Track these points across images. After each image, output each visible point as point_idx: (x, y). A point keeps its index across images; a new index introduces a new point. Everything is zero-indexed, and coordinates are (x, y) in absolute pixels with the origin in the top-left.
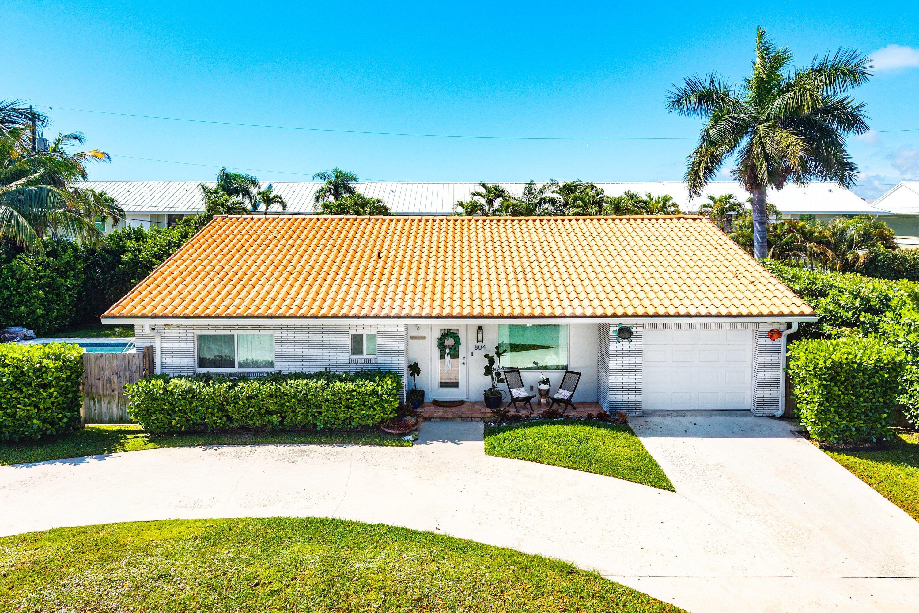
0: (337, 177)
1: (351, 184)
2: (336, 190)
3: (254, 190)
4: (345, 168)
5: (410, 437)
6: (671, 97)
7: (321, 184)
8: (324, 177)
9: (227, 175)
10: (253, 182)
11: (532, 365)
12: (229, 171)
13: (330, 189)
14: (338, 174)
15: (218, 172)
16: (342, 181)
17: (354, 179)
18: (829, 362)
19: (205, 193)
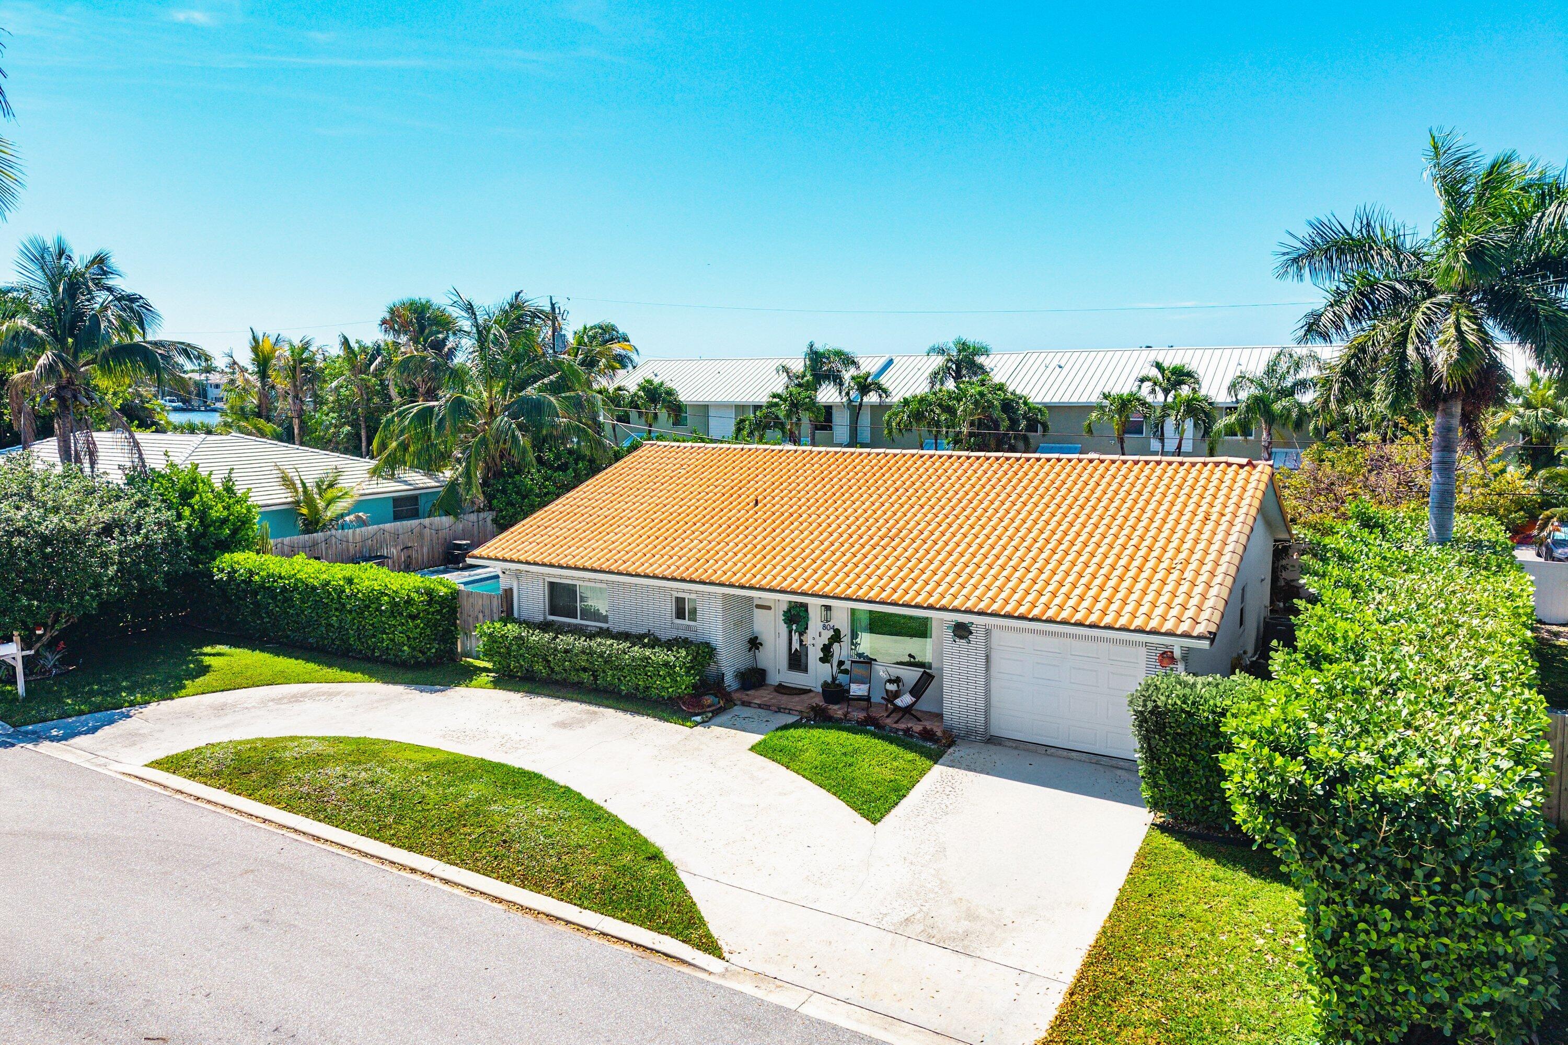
0: (959, 351)
1: (980, 360)
2: (958, 371)
3: (848, 375)
4: (972, 338)
5: (698, 719)
6: (1284, 254)
7: (938, 361)
8: (941, 351)
9: (816, 353)
10: (849, 361)
11: (907, 659)
12: (820, 347)
13: (949, 368)
14: (963, 347)
15: (806, 349)
16: (966, 356)
17: (986, 352)
18: (1150, 705)
19: (789, 377)
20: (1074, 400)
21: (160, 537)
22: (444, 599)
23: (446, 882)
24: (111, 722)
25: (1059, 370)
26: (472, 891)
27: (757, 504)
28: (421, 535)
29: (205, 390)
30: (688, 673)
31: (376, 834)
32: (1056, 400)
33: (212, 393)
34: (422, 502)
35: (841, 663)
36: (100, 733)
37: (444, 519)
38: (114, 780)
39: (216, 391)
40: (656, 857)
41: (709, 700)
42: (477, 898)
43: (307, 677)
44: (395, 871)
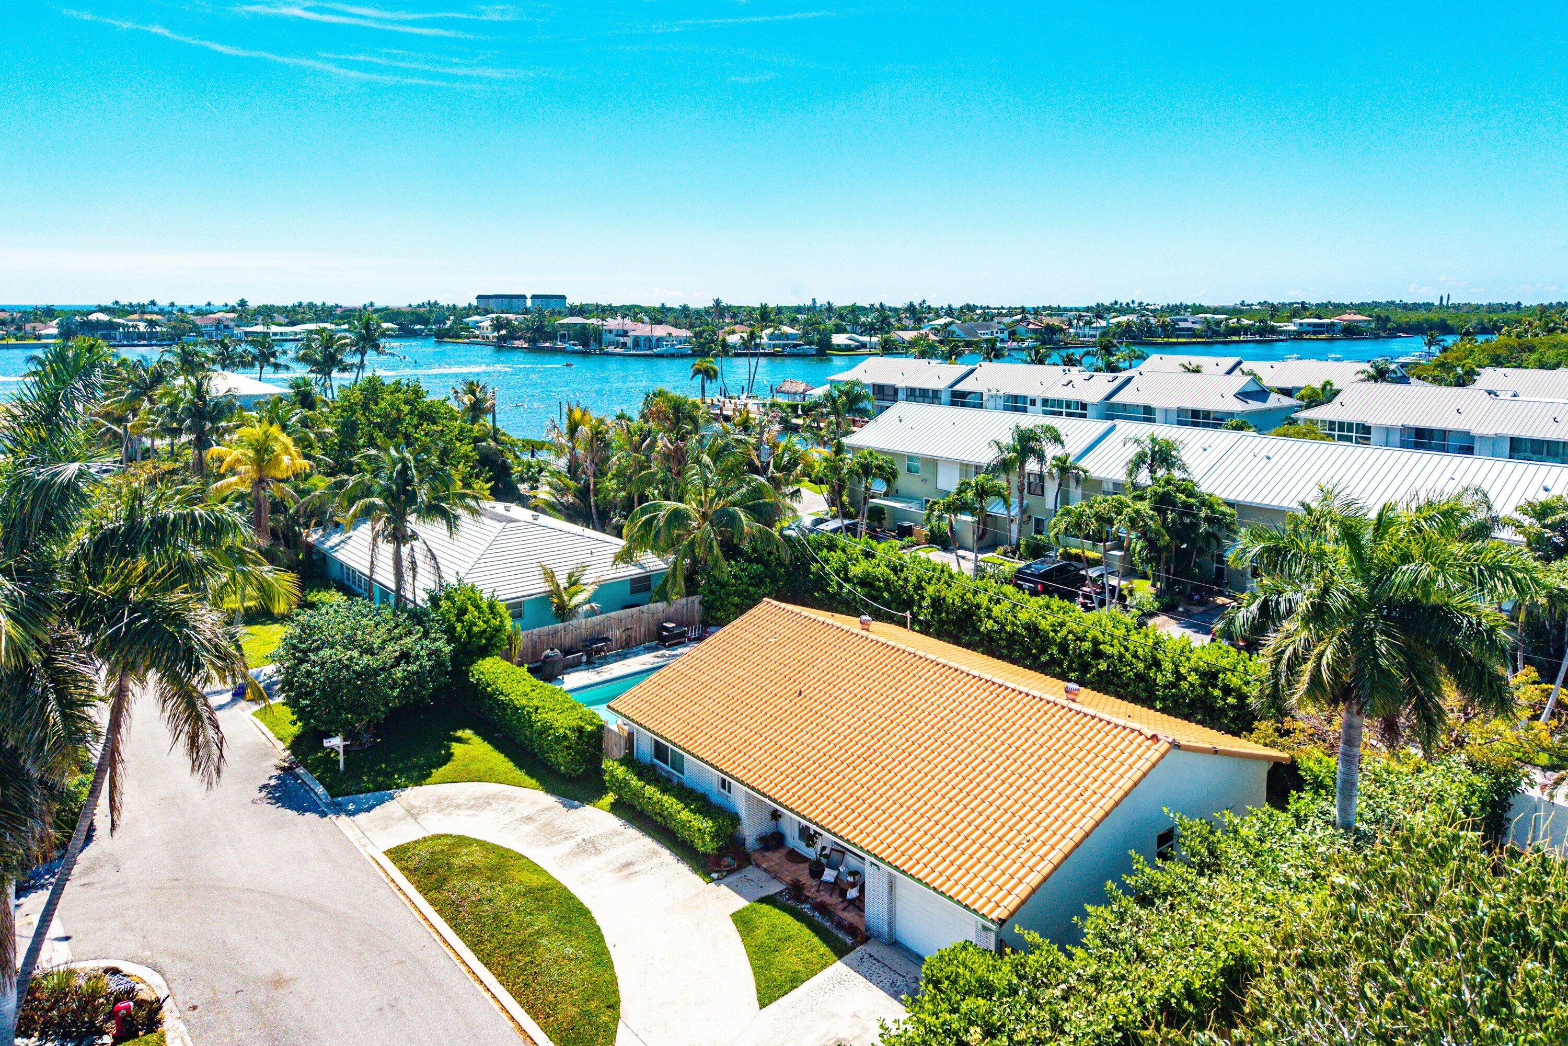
5: (715, 876)
9: (1023, 430)
10: (1055, 439)
19: (1000, 449)
20: (1266, 502)
21: (428, 664)
22: (591, 734)
23: (494, 997)
24: (381, 802)
25: (1265, 460)
26: (503, 1008)
27: (800, 693)
28: (640, 619)
29: (601, 334)
30: (712, 840)
31: (474, 946)
32: (1249, 499)
33: (607, 337)
34: (653, 579)
35: (824, 848)
36: (373, 812)
37: (659, 604)
38: (365, 862)
39: (609, 336)
40: (614, 1006)
41: (728, 860)
42: (504, 1015)
43: (502, 778)
44: (472, 980)
